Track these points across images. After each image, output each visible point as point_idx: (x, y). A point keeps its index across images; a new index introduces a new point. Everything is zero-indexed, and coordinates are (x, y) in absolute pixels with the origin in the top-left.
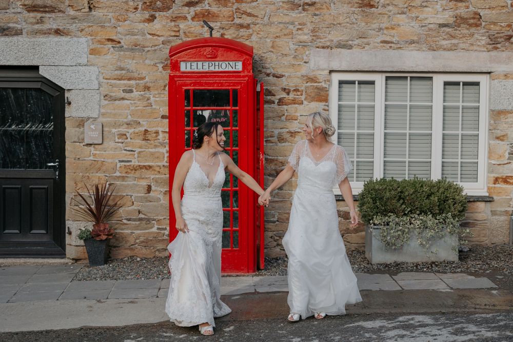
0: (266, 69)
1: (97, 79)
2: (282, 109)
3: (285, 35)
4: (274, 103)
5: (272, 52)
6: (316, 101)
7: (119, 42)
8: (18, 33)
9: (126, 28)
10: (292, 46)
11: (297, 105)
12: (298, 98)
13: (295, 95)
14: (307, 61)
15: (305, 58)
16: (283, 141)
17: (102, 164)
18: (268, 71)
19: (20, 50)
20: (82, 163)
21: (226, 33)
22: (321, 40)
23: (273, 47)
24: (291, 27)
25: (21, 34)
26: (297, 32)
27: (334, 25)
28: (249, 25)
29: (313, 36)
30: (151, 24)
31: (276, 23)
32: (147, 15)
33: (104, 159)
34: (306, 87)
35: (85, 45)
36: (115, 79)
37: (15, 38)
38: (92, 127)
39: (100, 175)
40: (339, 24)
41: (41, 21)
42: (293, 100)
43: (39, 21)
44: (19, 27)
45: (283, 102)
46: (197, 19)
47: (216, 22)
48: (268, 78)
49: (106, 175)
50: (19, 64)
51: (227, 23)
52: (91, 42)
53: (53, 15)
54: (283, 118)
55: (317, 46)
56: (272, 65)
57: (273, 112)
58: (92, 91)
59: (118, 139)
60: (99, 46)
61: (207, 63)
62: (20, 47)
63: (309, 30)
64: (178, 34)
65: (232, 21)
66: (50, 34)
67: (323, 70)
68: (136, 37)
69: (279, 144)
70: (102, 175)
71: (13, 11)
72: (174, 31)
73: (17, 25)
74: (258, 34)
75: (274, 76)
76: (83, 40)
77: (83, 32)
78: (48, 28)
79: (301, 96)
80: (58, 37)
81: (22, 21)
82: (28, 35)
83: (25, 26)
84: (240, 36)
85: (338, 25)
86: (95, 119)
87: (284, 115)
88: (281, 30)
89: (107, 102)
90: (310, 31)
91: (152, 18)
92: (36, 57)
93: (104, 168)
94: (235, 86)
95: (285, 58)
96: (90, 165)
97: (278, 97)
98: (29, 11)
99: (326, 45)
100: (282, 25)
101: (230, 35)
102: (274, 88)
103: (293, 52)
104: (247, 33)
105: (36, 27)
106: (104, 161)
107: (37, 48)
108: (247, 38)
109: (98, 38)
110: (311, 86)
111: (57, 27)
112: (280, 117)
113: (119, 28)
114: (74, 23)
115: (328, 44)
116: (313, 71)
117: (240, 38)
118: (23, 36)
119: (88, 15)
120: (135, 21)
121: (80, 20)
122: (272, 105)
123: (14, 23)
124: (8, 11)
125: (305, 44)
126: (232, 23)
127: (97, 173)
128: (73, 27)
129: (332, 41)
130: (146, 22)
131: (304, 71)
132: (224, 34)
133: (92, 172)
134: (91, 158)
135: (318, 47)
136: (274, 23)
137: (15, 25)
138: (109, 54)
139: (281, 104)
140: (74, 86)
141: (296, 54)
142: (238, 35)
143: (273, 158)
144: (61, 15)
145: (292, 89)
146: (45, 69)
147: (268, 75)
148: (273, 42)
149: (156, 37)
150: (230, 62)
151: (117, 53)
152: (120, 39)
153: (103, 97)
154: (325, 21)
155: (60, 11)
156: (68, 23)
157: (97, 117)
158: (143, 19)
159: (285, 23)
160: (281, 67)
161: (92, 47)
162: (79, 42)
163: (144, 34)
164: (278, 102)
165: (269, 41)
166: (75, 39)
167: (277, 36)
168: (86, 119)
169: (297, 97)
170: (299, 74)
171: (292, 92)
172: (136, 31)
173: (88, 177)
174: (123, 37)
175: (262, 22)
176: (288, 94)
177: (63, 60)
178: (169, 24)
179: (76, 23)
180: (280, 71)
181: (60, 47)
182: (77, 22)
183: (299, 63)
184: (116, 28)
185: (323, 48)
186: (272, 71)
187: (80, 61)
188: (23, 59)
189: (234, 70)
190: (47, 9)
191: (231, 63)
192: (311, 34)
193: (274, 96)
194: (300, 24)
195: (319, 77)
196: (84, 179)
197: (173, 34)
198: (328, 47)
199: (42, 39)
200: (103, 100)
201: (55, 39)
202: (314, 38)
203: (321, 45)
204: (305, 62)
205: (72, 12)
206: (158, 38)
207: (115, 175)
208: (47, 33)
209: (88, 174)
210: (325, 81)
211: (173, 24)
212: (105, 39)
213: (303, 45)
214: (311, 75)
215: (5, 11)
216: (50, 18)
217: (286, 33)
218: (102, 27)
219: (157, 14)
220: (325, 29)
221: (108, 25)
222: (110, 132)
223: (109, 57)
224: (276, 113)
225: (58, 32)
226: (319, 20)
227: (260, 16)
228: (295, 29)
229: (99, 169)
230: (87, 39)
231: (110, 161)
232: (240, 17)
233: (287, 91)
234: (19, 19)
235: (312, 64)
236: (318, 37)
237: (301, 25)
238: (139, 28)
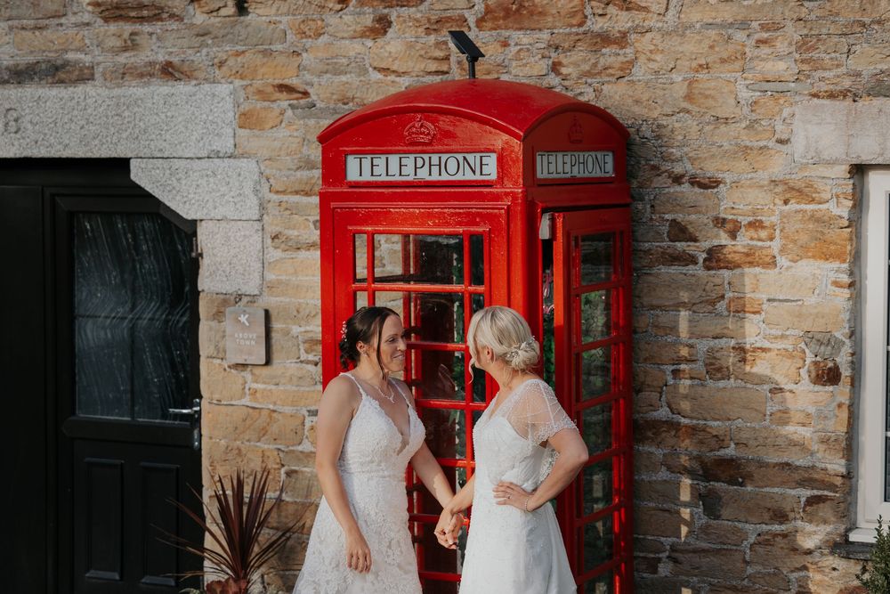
0: (673, 161)
1: (256, 191)
2: (717, 281)
3: (723, 61)
4: (692, 260)
5: (688, 112)
6: (814, 257)
7: (306, 94)
8: (85, 76)
9: (320, 55)
10: (745, 94)
11: (758, 270)
12: (761, 248)
13: (752, 239)
14: (784, 137)
15: (779, 127)
16: (719, 375)
17: (270, 417)
18: (678, 169)
19: (91, 120)
20: (227, 415)
21: (565, 61)
22: (827, 74)
23: (689, 97)
24: (740, 36)
25: (92, 77)
26: (756, 52)
27: (864, 25)
28: (624, 35)
29: (802, 62)
30: (380, 41)
31: (698, 26)
32: (368, 20)
33: (275, 404)
34: (783, 216)
35: (228, 104)
36: (297, 193)
37: (80, 89)
38: (243, 319)
39: (266, 446)
40: (879, 22)
41: (131, 45)
42: (747, 255)
43: (129, 42)
44: (87, 59)
45: (718, 260)
46: (489, 24)
47: (540, 30)
48: (678, 188)
49: (279, 447)
50: (89, 155)
51: (568, 30)
52: (242, 94)
53: (157, 27)
54: (721, 306)
55: (815, 90)
56: (685, 149)
57: (690, 288)
58: (245, 224)
59: (307, 352)
60: (259, 105)
61: (412, 157)
62: (89, 111)
63: (790, 44)
64: (445, 68)
65: (581, 25)
66: (151, 75)
67: (831, 163)
68: (343, 78)
69: (710, 383)
70: (271, 447)
71: (73, 19)
72: (435, 59)
73: (82, 56)
74: (649, 60)
75: (695, 182)
76: (223, 89)
77: (224, 69)
78: (147, 60)
79: (768, 243)
80: (170, 83)
81: (92, 44)
82: (105, 80)
83: (100, 59)
84: (600, 67)
85: (876, 27)
86: (253, 299)
87: (723, 297)
88: (711, 47)
89: (278, 254)
90: (793, 48)
91: (382, 26)
92: (124, 135)
93: (274, 429)
94: (477, 224)
95: (723, 128)
96: (244, 420)
97: (706, 245)
98: (106, 20)
99: (839, 88)
100: (713, 33)
101: (576, 64)
102: (693, 217)
103: (746, 110)
104: (621, 59)
105: (122, 59)
106: (274, 411)
107: (126, 114)
108: (620, 73)
109: (258, 84)
110: (796, 212)
111: (167, 57)
112: (713, 303)
113: (305, 55)
114: (203, 45)
115: (847, 83)
116: (804, 166)
117: (599, 73)
118: (96, 83)
119: (234, 25)
120: (340, 35)
121: (216, 37)
122: (691, 269)
123: (78, 50)
124: (63, 20)
125: (780, 86)
126: (581, 30)
127: (259, 441)
128: (200, 58)
129: (859, 74)
130: (368, 37)
131: (777, 166)
132: (560, 64)
133: (247, 438)
134: (247, 401)
135: (815, 96)
136: (691, 26)
137: (81, 56)
138: (283, 125)
139: (714, 264)
140: (205, 211)
141: (754, 116)
142: (595, 65)
143: (694, 422)
144: (174, 25)
145: (744, 220)
146: (143, 166)
147: (677, 179)
148: (690, 84)
149: (392, 77)
150: (468, 156)
151: (302, 122)
152: (307, 84)
153: (269, 241)
154: (837, 14)
155: (172, 16)
156: (189, 48)
157: (256, 292)
158: (359, 28)
159: (722, 26)
160: (713, 156)
161: (245, 107)
162: (214, 95)
163: (363, 71)
164: (705, 260)
165: (680, 79)
166: (207, 87)
167: (701, 66)
168: (232, 298)
169: (760, 244)
170: (763, 176)
171: (743, 229)
172: (344, 61)
173: (240, 450)
174: (316, 80)
175: (660, 25)
176: (733, 235)
177: (181, 143)
178: (423, 40)
179: (207, 45)
180: (711, 169)
181: (173, 108)
182: (210, 42)
183: (762, 144)
184: (299, 54)
185: (832, 96)
186: (689, 166)
187: (217, 145)
188: (97, 142)
189: (478, 177)
190: (145, 13)
191: (470, 157)
192: (797, 56)
193: (695, 240)
194: (763, 27)
195: (820, 185)
196: (230, 456)
197: (433, 66)
198: (844, 94)
199: (135, 90)
200: (271, 249)
201: (162, 89)
202: (805, 67)
203: (824, 87)
204: (780, 142)
205: (199, 18)
206: (398, 79)
207: (300, 448)
208: (144, 74)
209: (238, 443)
210: (838, 197)
211: (432, 38)
212: (274, 86)
213: (774, 89)
214: (797, 178)
215: (56, 21)
216: (151, 34)
217: (725, 56)
218: (267, 53)
219: (394, 14)
220: (836, 39)
221: (279, 47)
222: (287, 333)
223: (282, 132)
224: (700, 292)
225: (169, 71)
226: (819, 13)
227: (654, 8)
228: (752, 42)
229: (263, 432)
230: (231, 86)
231: (288, 410)
232: (601, 12)
233: (729, 226)
234: (87, 41)
235: (798, 146)
236: (817, 65)
237: (768, 30)
238: (352, 54)
